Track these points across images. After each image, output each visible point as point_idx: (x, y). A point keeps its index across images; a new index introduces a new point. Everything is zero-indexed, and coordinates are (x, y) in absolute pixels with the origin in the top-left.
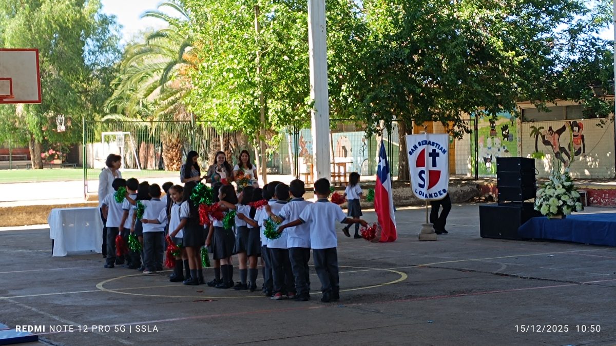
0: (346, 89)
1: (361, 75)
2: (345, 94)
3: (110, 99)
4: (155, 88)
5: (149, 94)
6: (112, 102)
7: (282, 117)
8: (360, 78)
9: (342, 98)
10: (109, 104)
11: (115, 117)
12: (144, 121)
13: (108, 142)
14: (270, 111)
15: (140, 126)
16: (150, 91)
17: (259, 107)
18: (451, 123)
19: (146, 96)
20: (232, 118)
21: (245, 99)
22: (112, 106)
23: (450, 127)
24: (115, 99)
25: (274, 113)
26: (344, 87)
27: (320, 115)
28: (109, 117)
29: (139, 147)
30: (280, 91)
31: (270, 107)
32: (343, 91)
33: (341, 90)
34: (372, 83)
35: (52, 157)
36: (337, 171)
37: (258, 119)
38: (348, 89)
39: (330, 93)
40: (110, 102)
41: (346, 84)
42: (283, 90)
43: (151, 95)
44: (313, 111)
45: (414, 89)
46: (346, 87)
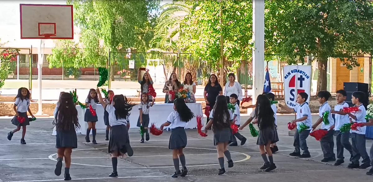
0: (277, 35)
1: (287, 25)
2: (275, 37)
3: (153, 39)
4: (177, 32)
5: (173, 36)
6: (154, 41)
7: (233, 52)
8: (286, 27)
9: (274, 40)
10: (152, 42)
11: (156, 49)
12: (174, 53)
13: (155, 66)
14: (225, 48)
15: (171, 57)
16: (174, 34)
17: (220, 45)
18: (345, 59)
19: (172, 36)
20: (202, 52)
21: (210, 40)
22: (154, 43)
23: (346, 62)
24: (156, 39)
25: (227, 49)
26: (275, 33)
27: (258, 51)
28: (152, 49)
29: (175, 69)
30: (235, 35)
31: (225, 45)
32: (274, 35)
33: (273, 35)
34: (294, 31)
35: (124, 74)
36: (280, 88)
37: (219, 53)
38: (278, 35)
39: (266, 37)
40: (153, 41)
41: (277, 31)
42: (237, 35)
43: (175, 36)
44: (253, 49)
45: (319, 35)
46: (276, 33)
